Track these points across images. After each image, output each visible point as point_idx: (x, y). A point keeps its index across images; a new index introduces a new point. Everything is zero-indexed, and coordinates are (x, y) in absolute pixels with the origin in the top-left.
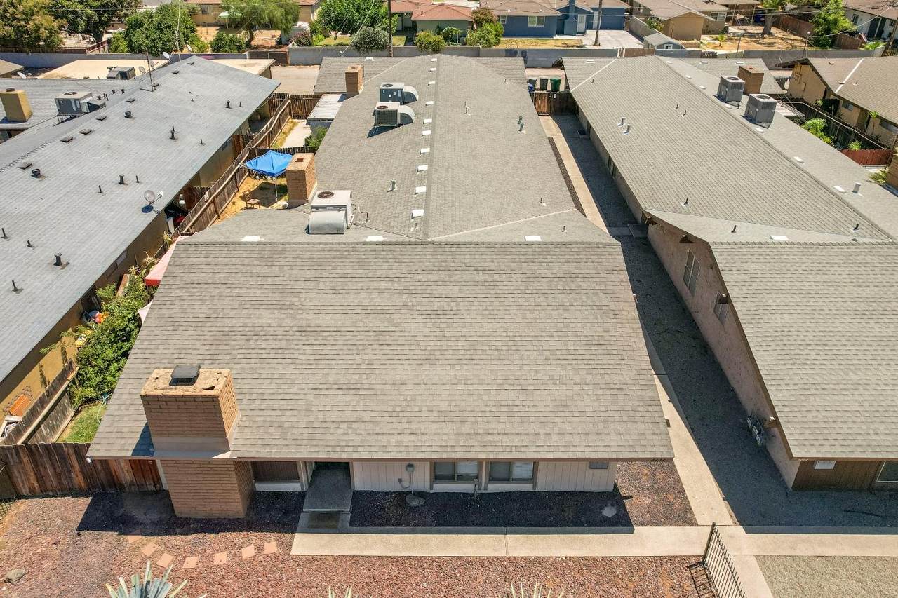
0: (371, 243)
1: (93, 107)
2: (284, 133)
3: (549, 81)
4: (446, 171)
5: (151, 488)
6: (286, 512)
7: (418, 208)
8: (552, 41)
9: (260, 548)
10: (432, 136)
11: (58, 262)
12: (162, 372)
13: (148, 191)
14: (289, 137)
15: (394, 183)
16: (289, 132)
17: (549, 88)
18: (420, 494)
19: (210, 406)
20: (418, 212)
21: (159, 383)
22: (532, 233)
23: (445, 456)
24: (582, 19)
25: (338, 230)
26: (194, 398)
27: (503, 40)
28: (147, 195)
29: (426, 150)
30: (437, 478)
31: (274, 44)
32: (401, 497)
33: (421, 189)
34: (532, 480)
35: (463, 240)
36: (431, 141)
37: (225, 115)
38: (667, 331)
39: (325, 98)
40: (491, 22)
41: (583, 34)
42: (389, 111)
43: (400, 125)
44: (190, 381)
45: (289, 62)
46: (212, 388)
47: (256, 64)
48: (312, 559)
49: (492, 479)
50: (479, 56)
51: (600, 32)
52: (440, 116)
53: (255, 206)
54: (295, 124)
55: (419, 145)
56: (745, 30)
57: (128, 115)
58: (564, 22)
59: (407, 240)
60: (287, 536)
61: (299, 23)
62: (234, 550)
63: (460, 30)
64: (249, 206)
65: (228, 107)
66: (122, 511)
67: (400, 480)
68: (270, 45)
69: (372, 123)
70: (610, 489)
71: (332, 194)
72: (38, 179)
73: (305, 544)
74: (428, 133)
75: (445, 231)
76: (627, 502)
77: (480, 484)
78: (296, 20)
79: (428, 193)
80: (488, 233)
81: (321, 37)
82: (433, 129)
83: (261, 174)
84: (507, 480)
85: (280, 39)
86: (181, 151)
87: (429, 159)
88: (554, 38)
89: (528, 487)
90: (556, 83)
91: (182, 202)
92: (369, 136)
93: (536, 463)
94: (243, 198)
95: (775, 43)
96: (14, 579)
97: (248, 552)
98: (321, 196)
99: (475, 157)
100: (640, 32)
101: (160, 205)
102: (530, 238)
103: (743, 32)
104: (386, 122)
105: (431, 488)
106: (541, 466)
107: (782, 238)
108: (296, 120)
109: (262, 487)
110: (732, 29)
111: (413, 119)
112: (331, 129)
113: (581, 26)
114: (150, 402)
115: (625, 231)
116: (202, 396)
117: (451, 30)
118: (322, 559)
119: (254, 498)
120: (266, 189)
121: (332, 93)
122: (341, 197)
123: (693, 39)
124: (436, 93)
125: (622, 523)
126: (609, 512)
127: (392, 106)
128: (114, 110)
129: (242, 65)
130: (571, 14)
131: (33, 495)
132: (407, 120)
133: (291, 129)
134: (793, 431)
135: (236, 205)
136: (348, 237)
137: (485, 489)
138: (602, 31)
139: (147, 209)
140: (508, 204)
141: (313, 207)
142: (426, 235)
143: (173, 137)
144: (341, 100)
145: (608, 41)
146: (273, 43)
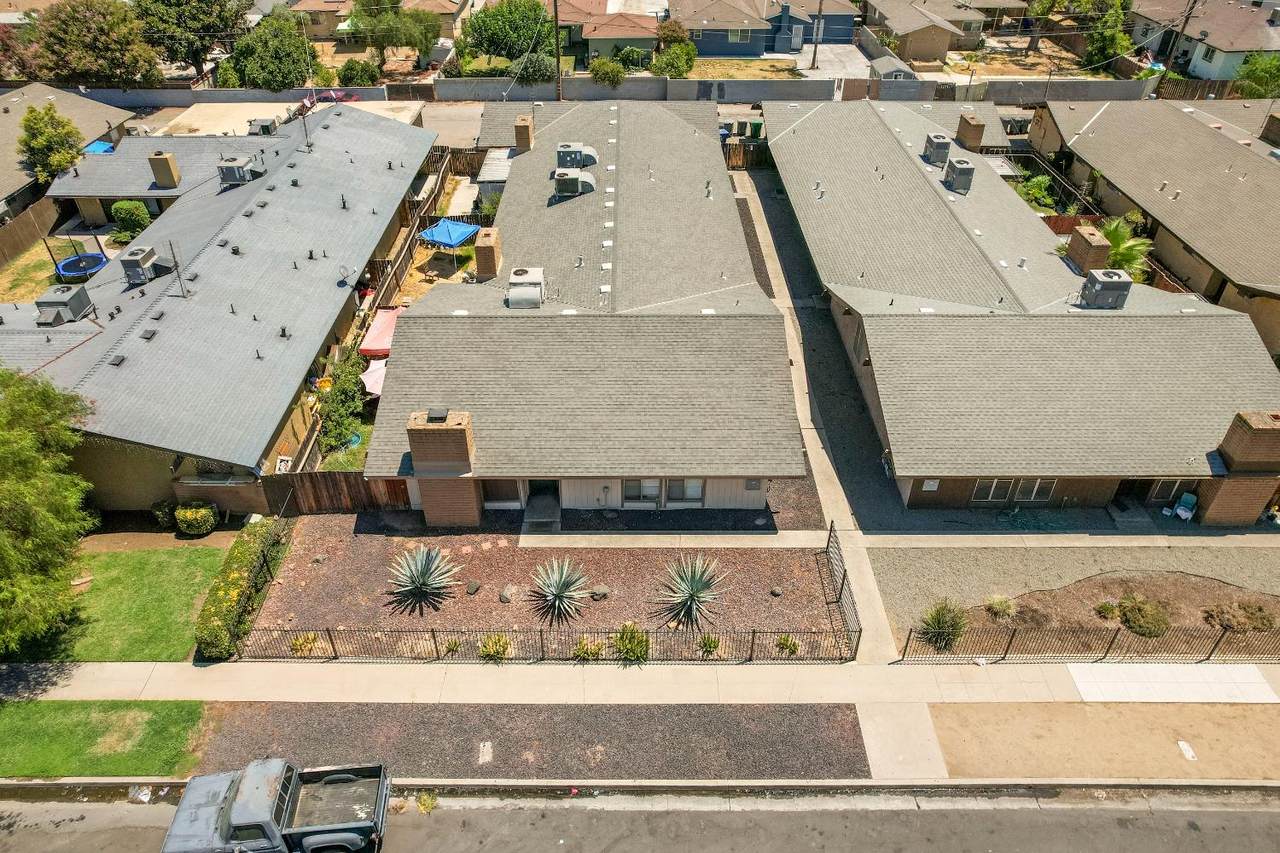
0: (566, 316)
1: (256, 175)
2: (448, 194)
3: (748, 124)
4: (631, 246)
5: (402, 508)
6: (512, 522)
7: (605, 284)
8: (758, 62)
9: (495, 544)
10: (615, 208)
11: (283, 335)
12: (418, 414)
13: (343, 267)
14: (453, 198)
15: (581, 259)
16: (453, 192)
17: (748, 133)
18: (616, 511)
19: (458, 437)
20: (606, 288)
21: (419, 420)
22: (708, 307)
23: (633, 474)
24: (798, 29)
25: (535, 305)
26: (447, 430)
27: (698, 61)
28: (342, 271)
29: (610, 224)
30: (627, 498)
31: (411, 68)
32: (599, 513)
33: (608, 266)
34: (702, 500)
35: (644, 313)
36: (614, 214)
37: (388, 178)
38: (833, 394)
39: (493, 154)
40: (681, 41)
41: (798, 50)
42: (569, 179)
43: (581, 194)
44: (443, 419)
45: (436, 97)
46: (460, 424)
47: (405, 107)
48: (535, 550)
49: (670, 499)
50: (665, 99)
51: (819, 46)
52: (622, 183)
53: (435, 278)
54: (457, 183)
55: (602, 218)
56: (1007, 43)
57: (295, 184)
58: (774, 37)
59: (598, 313)
60: (514, 537)
61: (442, 40)
62: (476, 546)
63: (642, 51)
64: (428, 278)
65: (390, 168)
66: (382, 523)
67: (598, 500)
68: (405, 71)
69: (551, 189)
70: (762, 506)
71: (527, 272)
72: (238, 256)
73: (527, 541)
74: (610, 204)
75: (631, 305)
76: (775, 516)
77: (660, 502)
78: (437, 36)
79: (614, 270)
80: (668, 307)
81: (468, 58)
82: (616, 200)
83: (434, 244)
84: (682, 499)
85: (418, 62)
86: (355, 222)
87: (613, 234)
88: (762, 57)
89: (698, 505)
90: (757, 128)
91: (368, 276)
92: (550, 204)
93: (705, 479)
94: (421, 269)
95: (1038, 64)
96: (321, 559)
97: (486, 546)
98: (516, 273)
99: (659, 231)
100: (871, 48)
101: (353, 281)
102: (706, 312)
103: (1005, 46)
104: (567, 190)
105: (622, 506)
106: (708, 481)
107: (930, 310)
108: (457, 178)
109: (489, 506)
110: (992, 42)
111: (594, 186)
112: (505, 195)
113: (797, 41)
114: (414, 435)
115: (810, 303)
116: (453, 430)
117: (632, 51)
118: (542, 549)
119: (484, 513)
120: (440, 259)
121: (499, 147)
122: (535, 274)
123: (935, 60)
124: (618, 155)
125: (770, 528)
126: (760, 522)
127: (573, 173)
128: (281, 177)
129: (387, 110)
130: (784, 24)
131: (311, 512)
132: (588, 188)
133: (454, 189)
134: (900, 458)
135: (413, 278)
136: (544, 310)
137: (665, 506)
138: (824, 46)
139: (342, 284)
140: (690, 279)
141: (511, 284)
142: (614, 309)
143: (344, 207)
144: (510, 157)
145: (829, 61)
146: (409, 66)
